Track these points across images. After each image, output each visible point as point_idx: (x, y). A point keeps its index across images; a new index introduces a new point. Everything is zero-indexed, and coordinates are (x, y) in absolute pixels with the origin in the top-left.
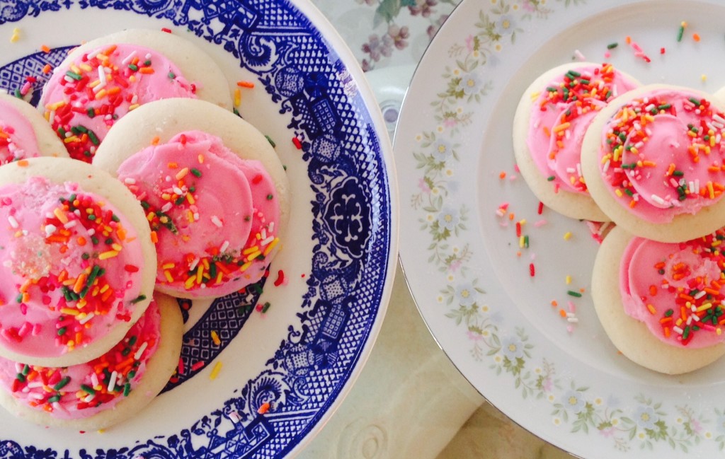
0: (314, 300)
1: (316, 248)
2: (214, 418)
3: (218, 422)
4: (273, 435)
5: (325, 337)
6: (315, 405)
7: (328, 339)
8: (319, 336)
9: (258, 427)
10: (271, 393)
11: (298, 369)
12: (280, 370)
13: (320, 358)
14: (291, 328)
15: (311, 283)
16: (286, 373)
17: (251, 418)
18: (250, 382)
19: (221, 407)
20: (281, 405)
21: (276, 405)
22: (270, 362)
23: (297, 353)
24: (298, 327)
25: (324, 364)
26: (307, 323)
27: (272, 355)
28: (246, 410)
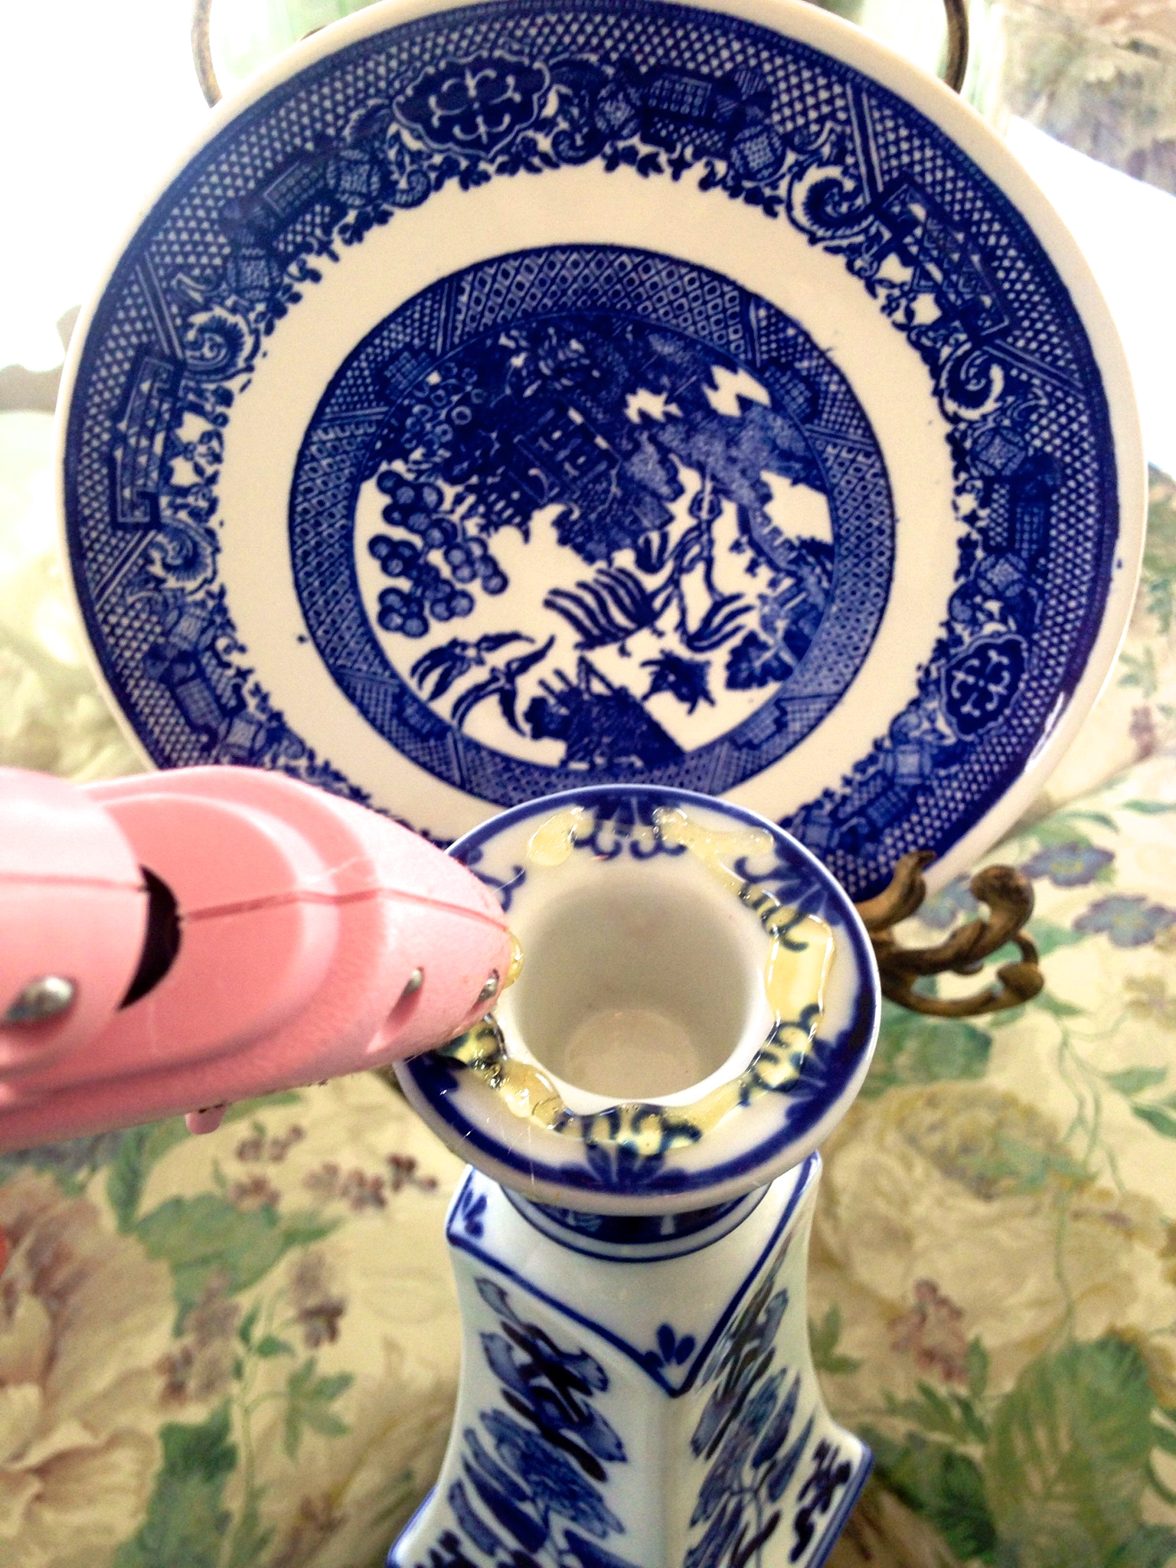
0: (252, 703)
1: (311, 756)
2: (209, 470)
3: (199, 470)
4: (115, 525)
5: (193, 678)
6: (107, 608)
7: (184, 681)
8: (201, 673)
9: (145, 514)
10: (178, 562)
11: (180, 616)
12: (200, 596)
13: (171, 653)
14: (242, 649)
15: (277, 716)
16: (190, 599)
17: (166, 513)
18: (217, 550)
19: (217, 490)
20: (149, 561)
21: (156, 555)
22: (222, 593)
23: (203, 631)
24: (235, 658)
25: (155, 654)
26: (231, 672)
27: (228, 601)
28: (183, 515)
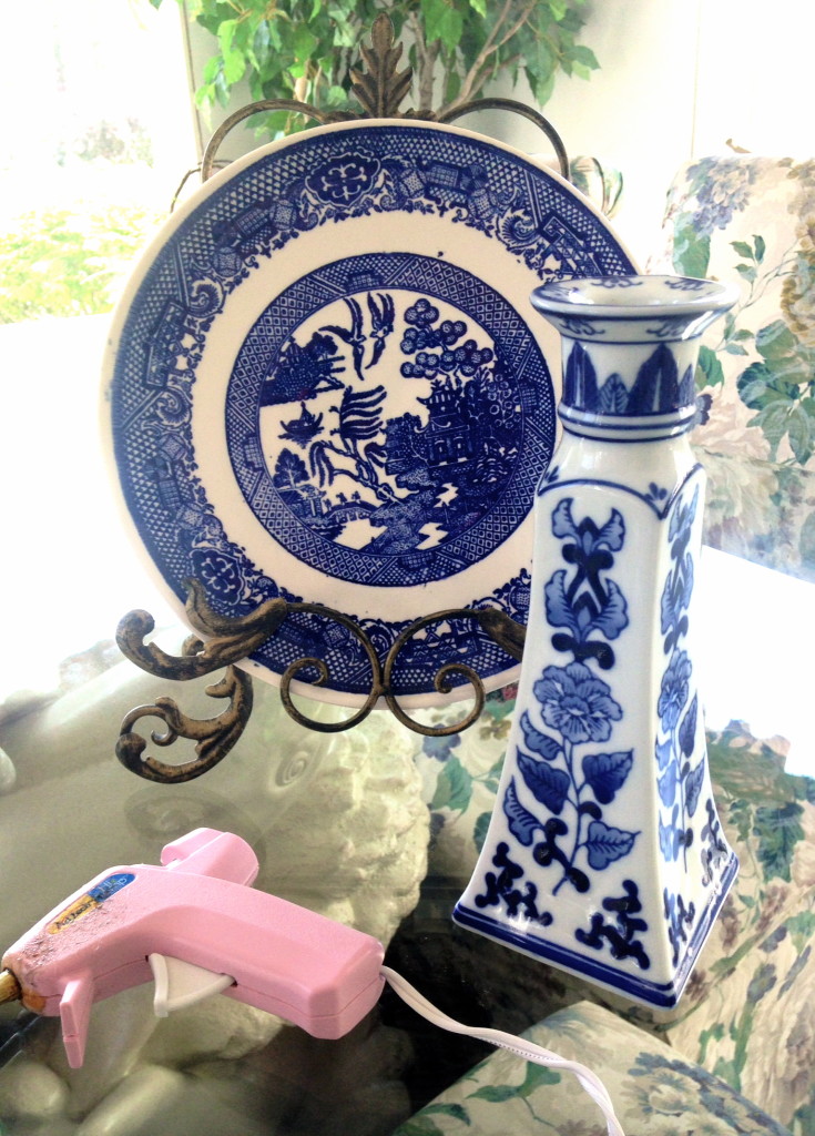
0: (426, 202)
1: (378, 209)
2: (545, 276)
3: (549, 271)
4: (553, 213)
5: (458, 184)
6: (521, 176)
7: (459, 179)
8: (458, 190)
9: (548, 230)
10: (516, 226)
11: (491, 204)
12: (494, 221)
13: (478, 183)
14: (455, 220)
15: (410, 209)
16: (496, 216)
17: (541, 240)
18: (509, 249)
19: (534, 272)
20: (526, 213)
21: (527, 218)
22: (488, 235)
23: (476, 208)
24: (452, 213)
25: (483, 177)
26: (448, 204)
27: (482, 233)
28: (534, 247)
